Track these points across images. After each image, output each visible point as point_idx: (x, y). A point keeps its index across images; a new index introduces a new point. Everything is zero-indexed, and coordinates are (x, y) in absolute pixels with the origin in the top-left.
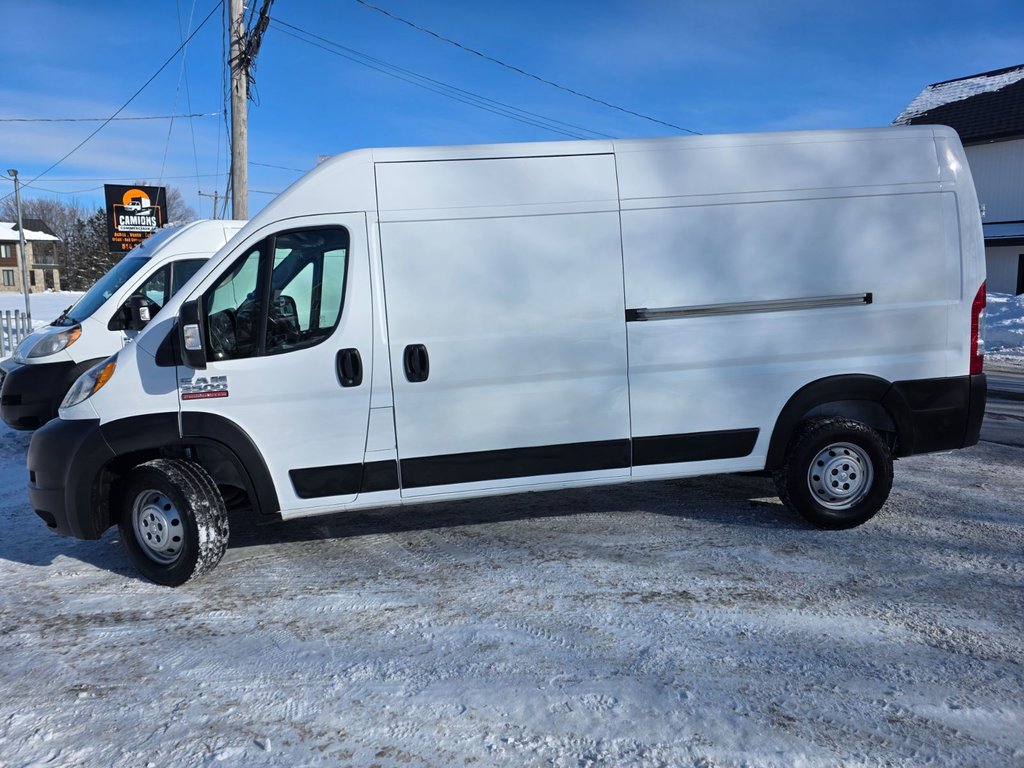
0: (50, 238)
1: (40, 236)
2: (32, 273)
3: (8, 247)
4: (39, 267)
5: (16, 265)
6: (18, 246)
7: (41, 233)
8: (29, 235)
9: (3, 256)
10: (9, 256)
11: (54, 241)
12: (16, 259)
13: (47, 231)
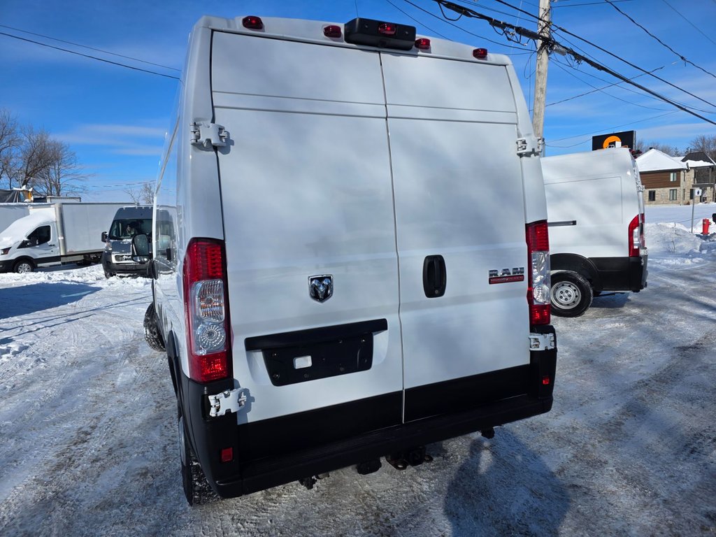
0: (708, 164)
1: (701, 163)
2: (692, 191)
3: (675, 174)
4: (697, 186)
5: (679, 186)
6: (682, 173)
7: (702, 161)
8: (692, 163)
9: (672, 180)
10: (675, 180)
11: (710, 167)
12: (680, 182)
13: (706, 160)
